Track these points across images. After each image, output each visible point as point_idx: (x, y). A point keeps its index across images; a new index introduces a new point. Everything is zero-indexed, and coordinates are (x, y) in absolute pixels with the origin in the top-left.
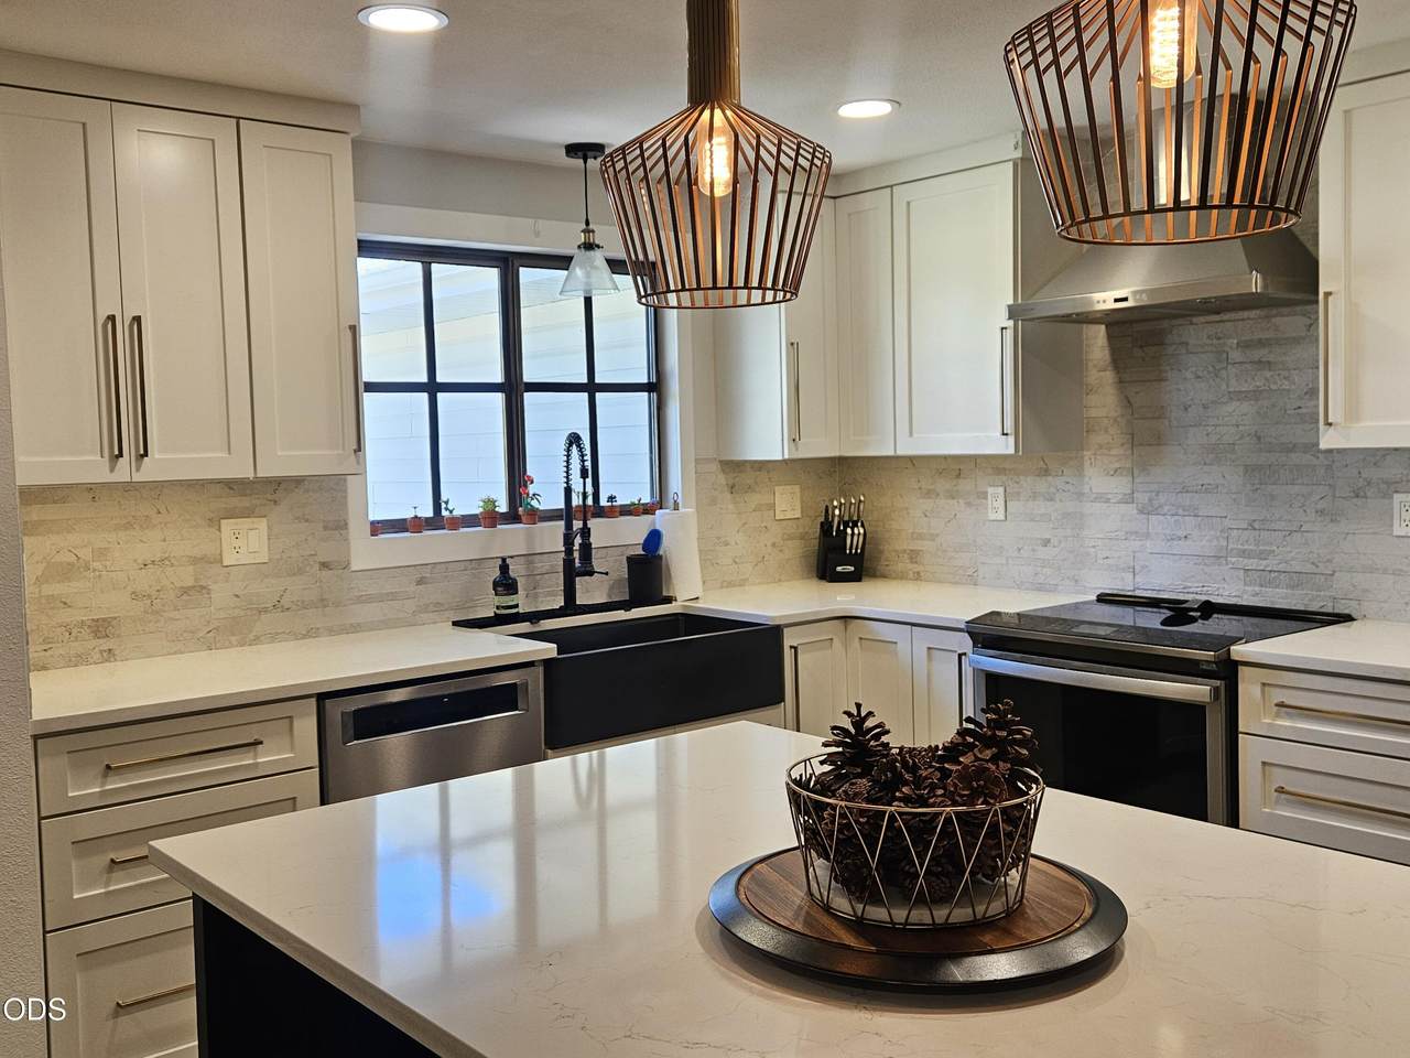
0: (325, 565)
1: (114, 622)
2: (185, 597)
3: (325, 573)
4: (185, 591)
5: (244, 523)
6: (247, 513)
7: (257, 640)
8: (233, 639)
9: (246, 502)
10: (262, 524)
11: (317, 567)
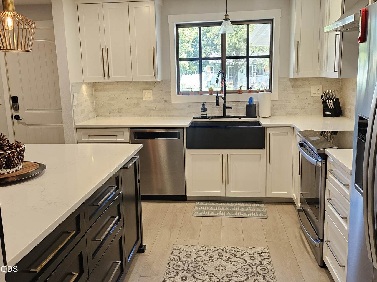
0: (165, 101)
1: (122, 110)
2: (135, 106)
3: (166, 103)
4: (135, 104)
5: (147, 91)
6: (148, 89)
7: (150, 116)
8: (145, 115)
9: (148, 86)
10: (151, 91)
11: (164, 101)
